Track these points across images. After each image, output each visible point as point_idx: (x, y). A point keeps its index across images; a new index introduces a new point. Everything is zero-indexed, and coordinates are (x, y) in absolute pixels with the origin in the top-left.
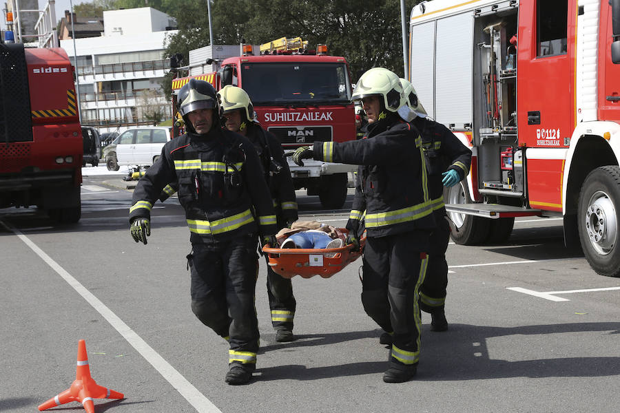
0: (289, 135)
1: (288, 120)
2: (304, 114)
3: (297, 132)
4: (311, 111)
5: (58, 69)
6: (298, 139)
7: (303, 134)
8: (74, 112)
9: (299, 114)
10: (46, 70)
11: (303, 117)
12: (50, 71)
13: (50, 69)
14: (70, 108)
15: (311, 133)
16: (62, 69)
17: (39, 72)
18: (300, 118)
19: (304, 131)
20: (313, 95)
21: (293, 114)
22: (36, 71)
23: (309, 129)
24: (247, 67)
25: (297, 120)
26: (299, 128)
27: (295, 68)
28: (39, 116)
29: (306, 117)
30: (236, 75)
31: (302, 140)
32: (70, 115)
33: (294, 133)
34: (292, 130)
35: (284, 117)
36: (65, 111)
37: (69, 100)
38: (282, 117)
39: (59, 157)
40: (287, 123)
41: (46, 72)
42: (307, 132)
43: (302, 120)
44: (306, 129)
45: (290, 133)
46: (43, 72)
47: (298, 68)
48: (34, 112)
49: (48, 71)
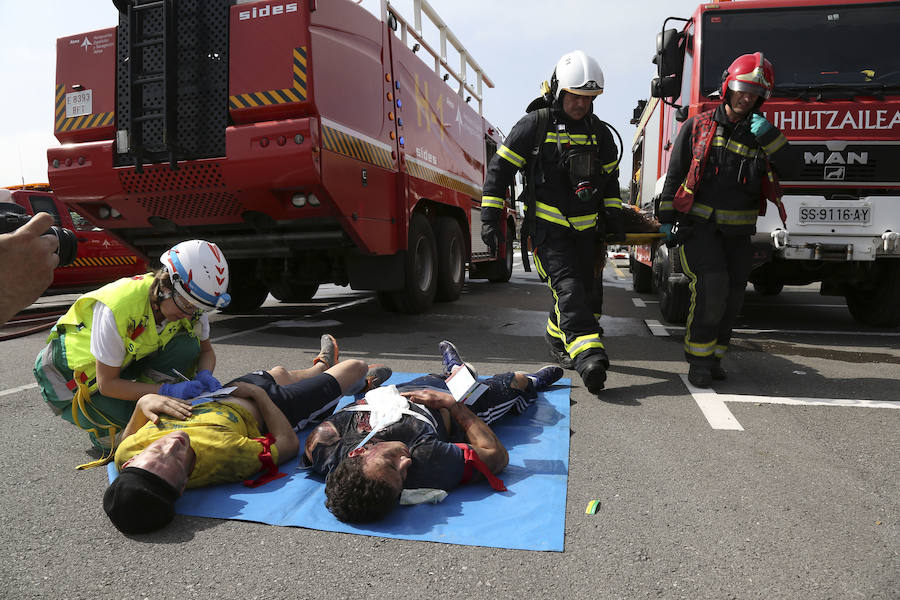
1: (807, 127)
2: (849, 115)
3: (827, 153)
4: (864, 108)
5: (281, 7)
6: (829, 171)
7: (842, 161)
8: (303, 92)
9: (835, 113)
10: (261, 11)
11: (845, 121)
12: (268, 14)
13: (268, 7)
14: (296, 85)
15: (863, 158)
16: (288, 7)
17: (248, 17)
18: (838, 121)
19: (844, 154)
20: (871, 73)
21: (819, 113)
22: (244, 16)
23: (858, 150)
24: (714, 19)
25: (829, 127)
26: (830, 144)
27: (830, 18)
29: (852, 121)
31: (838, 173)
32: (295, 99)
33: (819, 157)
34: (814, 150)
35: (798, 120)
36: (287, 92)
37: (297, 70)
38: (793, 120)
39: (297, 193)
40: (804, 133)
41: (261, 15)
42: (852, 157)
43: (842, 127)
44: (849, 149)
45: (808, 157)
46: (254, 16)
47: (836, 16)
48: (233, 99)
49: (264, 12)
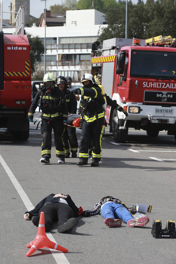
0: (157, 96)
1: (158, 87)
2: (168, 84)
3: (163, 94)
4: (172, 83)
5: (21, 48)
6: (163, 99)
7: (166, 97)
8: (29, 74)
9: (165, 84)
10: (15, 48)
11: (167, 86)
12: (17, 49)
13: (17, 47)
14: (26, 71)
15: (171, 96)
16: (23, 48)
17: (10, 49)
18: (165, 86)
19: (167, 95)
20: (174, 72)
21: (161, 83)
22: (9, 48)
23: (170, 94)
24: (134, 53)
25: (163, 87)
26: (164, 92)
27: (165, 55)
28: (8, 75)
29: (169, 86)
30: (128, 57)
31: (165, 100)
32: (26, 75)
33: (160, 95)
34: (159, 93)
35: (155, 85)
36: (23, 73)
37: (26, 67)
38: (154, 85)
39: (18, 100)
40: (157, 89)
41: (15, 49)
42: (169, 96)
43: (166, 87)
44: (168, 93)
45: (158, 95)
46: (12, 49)
47: (166, 55)
48: (5, 73)
49: (16, 48)
